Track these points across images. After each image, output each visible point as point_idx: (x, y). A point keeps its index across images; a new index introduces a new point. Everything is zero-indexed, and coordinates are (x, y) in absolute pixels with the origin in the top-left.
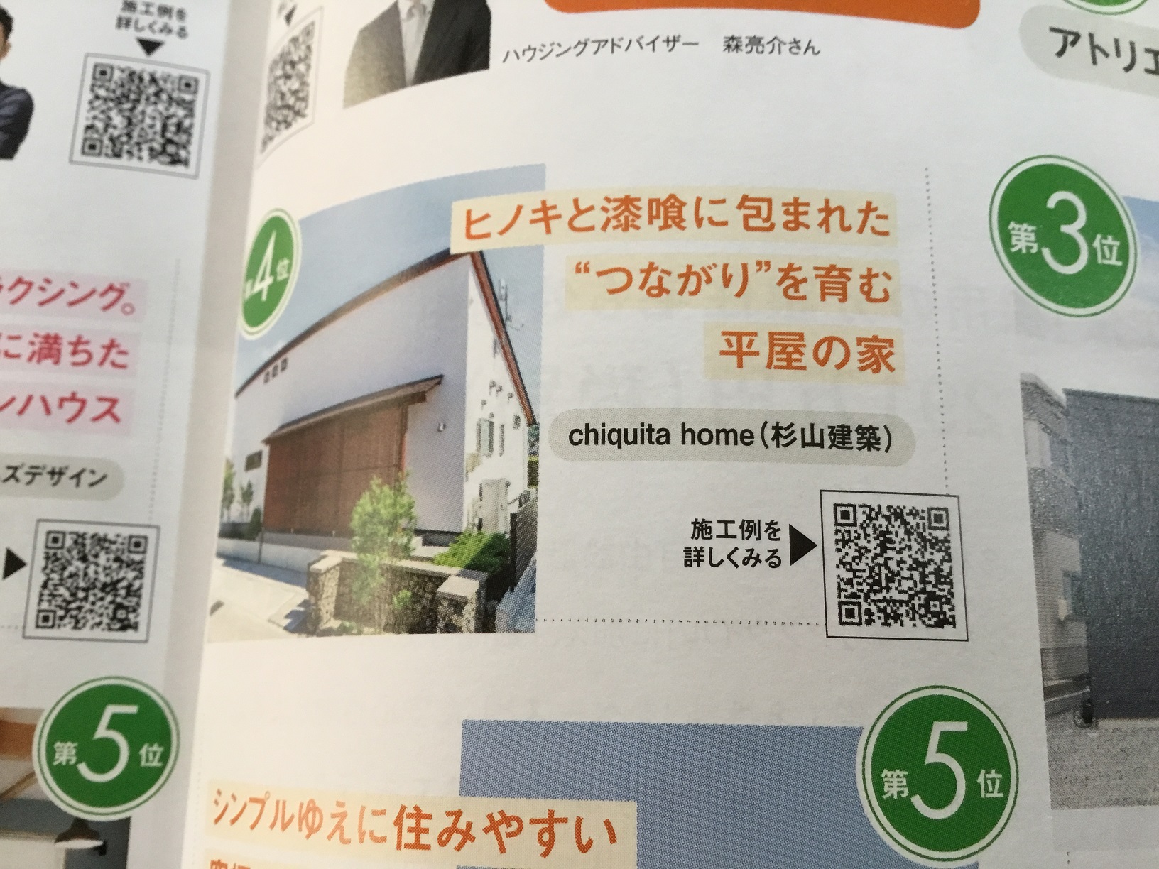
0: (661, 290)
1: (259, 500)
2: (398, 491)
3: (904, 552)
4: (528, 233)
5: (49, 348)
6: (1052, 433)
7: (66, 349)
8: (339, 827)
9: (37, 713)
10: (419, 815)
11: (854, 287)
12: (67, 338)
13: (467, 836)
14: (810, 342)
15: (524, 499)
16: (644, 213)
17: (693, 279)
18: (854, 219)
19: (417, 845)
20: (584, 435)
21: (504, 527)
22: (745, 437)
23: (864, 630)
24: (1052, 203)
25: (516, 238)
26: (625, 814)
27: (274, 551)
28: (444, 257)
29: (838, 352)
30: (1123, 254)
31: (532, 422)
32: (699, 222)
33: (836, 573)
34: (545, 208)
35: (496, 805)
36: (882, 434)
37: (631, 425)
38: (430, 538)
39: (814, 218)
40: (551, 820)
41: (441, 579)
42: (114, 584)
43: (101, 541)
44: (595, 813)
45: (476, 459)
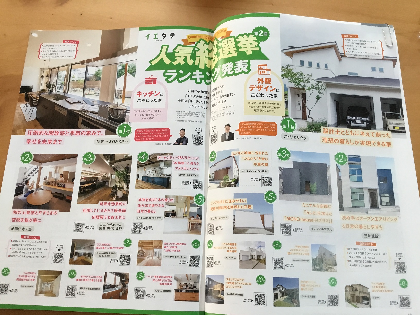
0: (249, 159)
1: (214, 177)
2: (228, 176)
3: (268, 180)
4: (238, 154)
5: (192, 163)
6: (281, 171)
7: (194, 164)
8: (224, 202)
9: (194, 196)
10: (230, 200)
11: (265, 159)
12: (194, 162)
13: (234, 201)
14: (261, 164)
15: (238, 176)
16: (248, 153)
17: (252, 158)
18: (265, 153)
19: (230, 202)
20: (243, 171)
21: (237, 179)
22: (256, 171)
23: (265, 186)
24: (283, 151)
25: (236, 155)
26: (246, 199)
27: (215, 181)
28: (231, 156)
29: (263, 164)
30: (289, 156)
31: (239, 170)
32: (252, 154)
33: (263, 182)
34: (239, 152)
35: (236, 199)
36: (267, 171)
37: (247, 170)
38: (230, 179)
39: (262, 153)
40: (241, 200)
41: (232, 183)
42: (199, 185)
43: (198, 181)
44: (244, 199)
45: (234, 173)
